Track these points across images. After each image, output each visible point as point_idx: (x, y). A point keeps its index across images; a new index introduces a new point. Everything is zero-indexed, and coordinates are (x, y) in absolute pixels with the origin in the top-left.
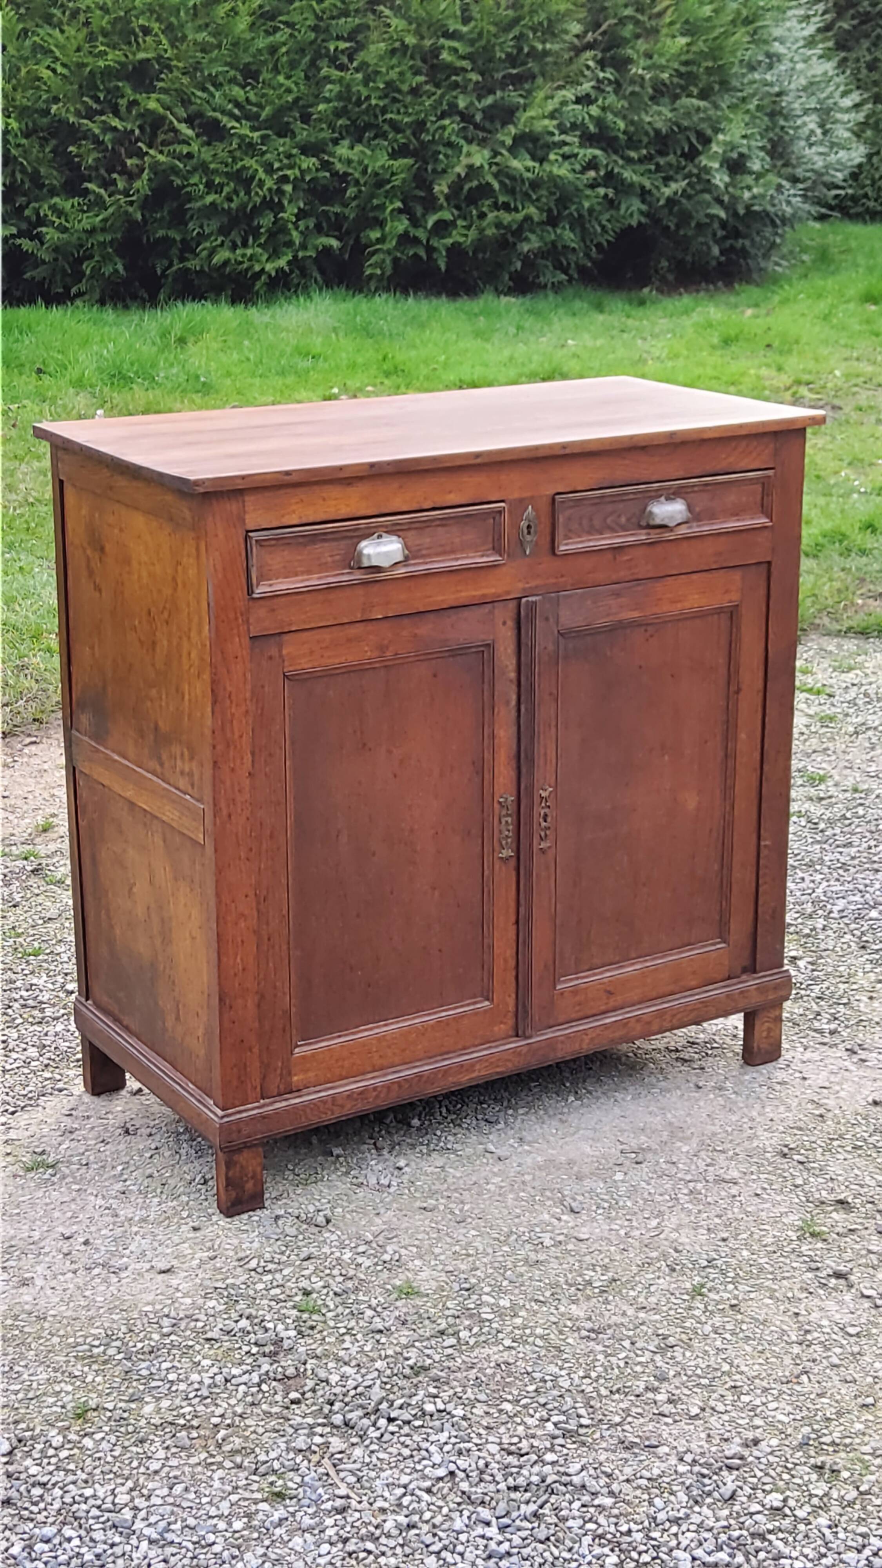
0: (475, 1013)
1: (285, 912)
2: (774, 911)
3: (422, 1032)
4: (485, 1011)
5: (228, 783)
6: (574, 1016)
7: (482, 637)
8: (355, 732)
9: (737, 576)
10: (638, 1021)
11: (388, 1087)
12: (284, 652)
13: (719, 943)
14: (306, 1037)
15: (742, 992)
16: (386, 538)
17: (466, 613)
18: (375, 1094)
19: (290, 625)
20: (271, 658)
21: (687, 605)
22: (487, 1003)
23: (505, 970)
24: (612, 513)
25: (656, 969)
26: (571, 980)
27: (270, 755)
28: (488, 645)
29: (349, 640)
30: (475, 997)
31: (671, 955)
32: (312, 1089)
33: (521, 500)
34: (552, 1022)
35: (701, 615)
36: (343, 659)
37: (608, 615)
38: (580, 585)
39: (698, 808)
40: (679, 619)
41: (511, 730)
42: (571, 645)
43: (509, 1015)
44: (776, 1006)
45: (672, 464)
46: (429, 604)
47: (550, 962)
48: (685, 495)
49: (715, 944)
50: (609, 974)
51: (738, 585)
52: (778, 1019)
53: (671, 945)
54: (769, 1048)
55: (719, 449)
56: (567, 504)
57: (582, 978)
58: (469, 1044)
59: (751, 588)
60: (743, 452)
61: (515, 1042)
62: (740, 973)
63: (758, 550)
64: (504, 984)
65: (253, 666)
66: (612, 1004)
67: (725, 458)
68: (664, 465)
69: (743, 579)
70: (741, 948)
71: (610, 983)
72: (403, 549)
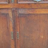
28: (8, 14)
37: (27, 12)
38: (22, 8)
39: (43, 38)
40: (40, 14)
41: (12, 25)
42: (22, 15)
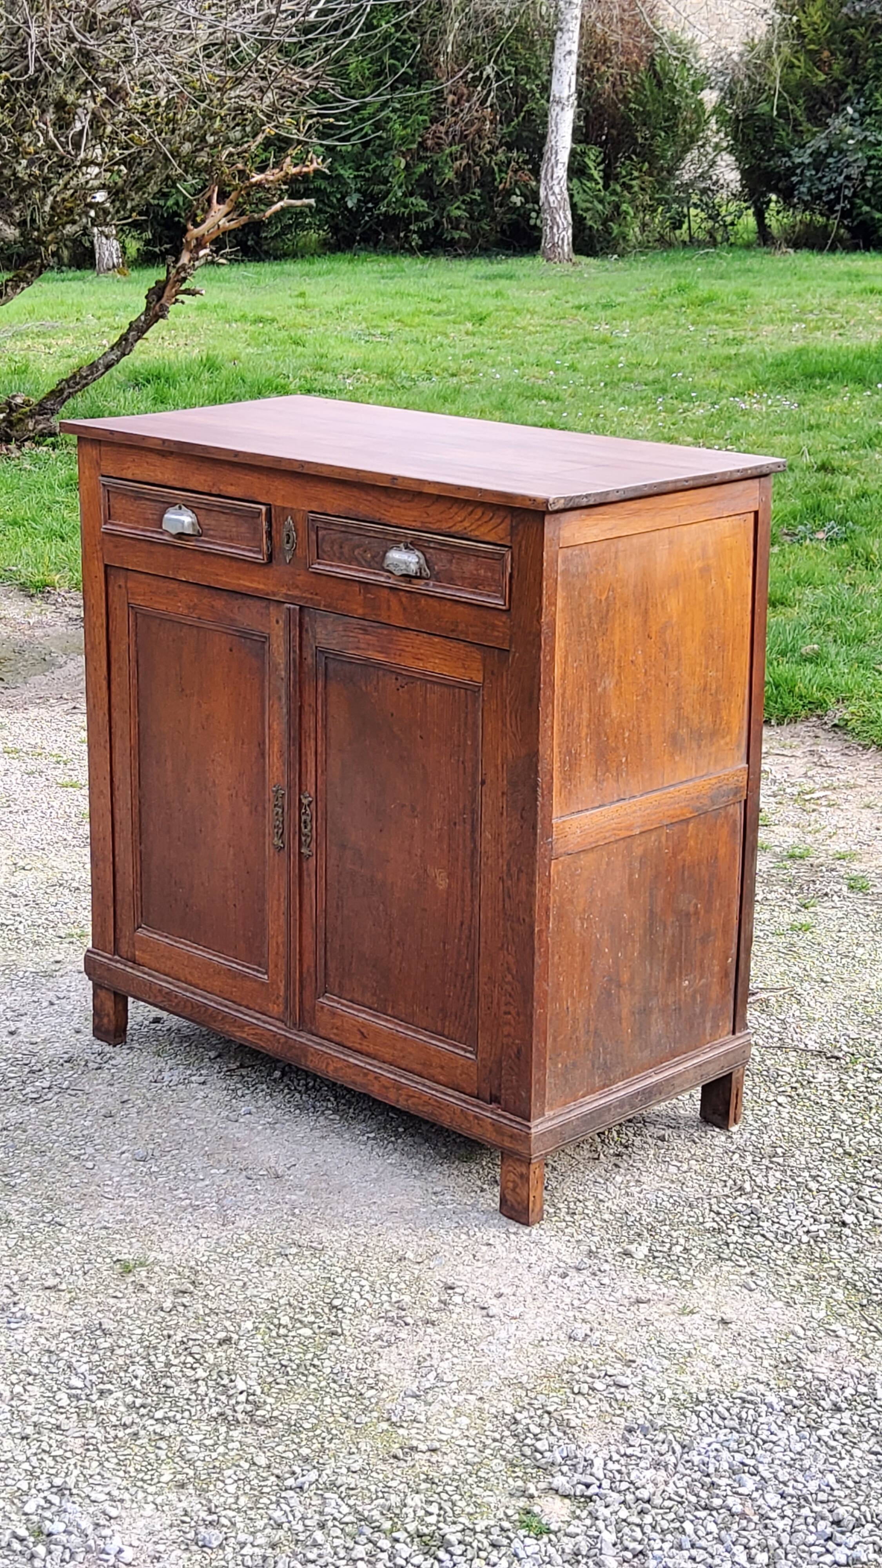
0: (255, 980)
1: (130, 806)
2: (519, 1051)
3: (219, 971)
4: (263, 984)
5: (93, 679)
6: (332, 1036)
7: (260, 628)
8: (177, 675)
9: (478, 655)
10: (376, 1078)
11: (187, 1000)
12: (128, 585)
13: (470, 1052)
14: (149, 924)
15: (476, 1117)
16: (184, 510)
17: (249, 601)
18: (176, 1001)
19: (128, 563)
20: (120, 587)
21: (429, 666)
22: (266, 977)
23: (277, 954)
24: (358, 546)
25: (405, 1039)
26: (334, 1001)
27: (120, 669)
29: (168, 592)
30: (259, 965)
31: (423, 1035)
32: (146, 969)
33: (284, 508)
34: (313, 1029)
35: (444, 683)
36: (164, 607)
37: (358, 648)
38: (332, 609)
39: (449, 891)
40: (428, 680)
41: (282, 726)
42: (332, 666)
43: (281, 999)
44: (522, 1161)
45: (411, 513)
46: (217, 581)
47: (312, 970)
48: (423, 549)
49: (466, 1051)
50: (364, 1016)
51: (478, 665)
52: (525, 1178)
53: (424, 1025)
54: (516, 1205)
55: (454, 510)
56: (318, 524)
57: (343, 1005)
58: (251, 1006)
59: (493, 673)
60: (478, 520)
61: (279, 1028)
62: (488, 1097)
63: (496, 634)
64: (276, 966)
65: (110, 589)
66: (365, 1048)
67: (461, 521)
68: (403, 511)
69: (484, 659)
70: (491, 1071)
71: (364, 1025)
72: (193, 524)
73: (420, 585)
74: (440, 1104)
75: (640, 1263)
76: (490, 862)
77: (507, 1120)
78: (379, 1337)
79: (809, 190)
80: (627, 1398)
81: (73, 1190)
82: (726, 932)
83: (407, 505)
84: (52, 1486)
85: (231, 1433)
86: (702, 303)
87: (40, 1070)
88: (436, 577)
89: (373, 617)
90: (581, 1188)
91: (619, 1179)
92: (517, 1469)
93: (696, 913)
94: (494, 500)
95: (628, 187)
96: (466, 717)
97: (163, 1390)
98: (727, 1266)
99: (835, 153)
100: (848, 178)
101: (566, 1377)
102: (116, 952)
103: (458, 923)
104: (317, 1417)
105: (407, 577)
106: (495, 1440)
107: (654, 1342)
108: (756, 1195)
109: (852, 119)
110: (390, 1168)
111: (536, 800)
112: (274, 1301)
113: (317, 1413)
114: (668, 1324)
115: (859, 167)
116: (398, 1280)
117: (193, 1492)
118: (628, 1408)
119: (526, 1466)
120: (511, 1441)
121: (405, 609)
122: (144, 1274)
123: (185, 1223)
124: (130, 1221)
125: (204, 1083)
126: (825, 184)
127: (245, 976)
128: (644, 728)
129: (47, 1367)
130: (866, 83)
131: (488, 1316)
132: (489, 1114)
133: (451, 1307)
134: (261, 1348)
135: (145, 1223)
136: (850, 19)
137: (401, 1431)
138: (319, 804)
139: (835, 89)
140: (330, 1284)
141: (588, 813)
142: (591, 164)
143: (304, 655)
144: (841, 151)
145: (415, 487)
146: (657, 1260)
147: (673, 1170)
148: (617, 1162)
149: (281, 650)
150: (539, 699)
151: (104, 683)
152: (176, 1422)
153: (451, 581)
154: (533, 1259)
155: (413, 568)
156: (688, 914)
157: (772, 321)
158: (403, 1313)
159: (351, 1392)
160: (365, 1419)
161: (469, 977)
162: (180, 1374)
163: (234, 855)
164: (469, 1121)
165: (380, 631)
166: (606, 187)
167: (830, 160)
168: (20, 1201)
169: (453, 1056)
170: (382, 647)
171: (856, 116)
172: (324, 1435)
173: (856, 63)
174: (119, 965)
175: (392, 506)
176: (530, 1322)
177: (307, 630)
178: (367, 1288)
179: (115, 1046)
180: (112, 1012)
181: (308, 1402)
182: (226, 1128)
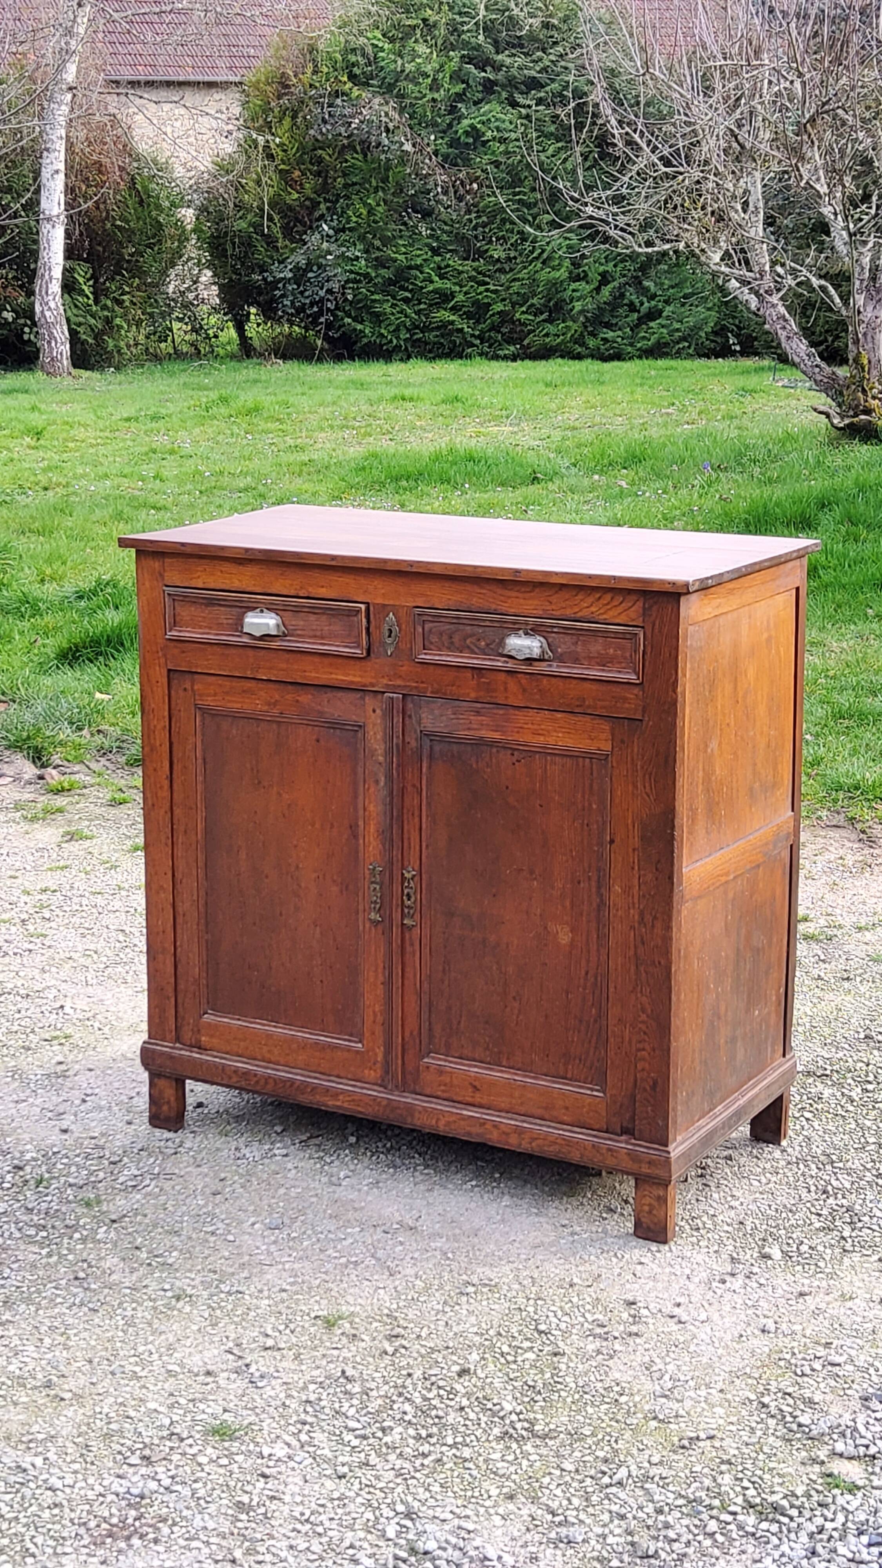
0: (348, 1050)
1: (195, 898)
2: (655, 1083)
3: (304, 1046)
4: (357, 1052)
5: (152, 779)
6: (439, 1093)
7: (354, 717)
8: (252, 769)
9: (606, 726)
10: (495, 1126)
11: (268, 1078)
12: (196, 687)
13: (597, 1091)
14: (217, 1009)
15: (609, 1150)
16: (267, 613)
17: (340, 694)
18: (255, 1079)
19: (196, 667)
20: (185, 689)
21: (551, 740)
22: (360, 1045)
23: (374, 1022)
24: (471, 636)
25: (525, 1086)
26: (440, 1059)
27: (185, 767)
28: (360, 726)
29: (244, 691)
30: (351, 1035)
31: (543, 1080)
32: (215, 1053)
33: (384, 606)
34: (418, 1089)
35: (566, 754)
36: (239, 706)
37: (469, 729)
38: (440, 694)
39: (572, 945)
40: (546, 752)
41: (380, 808)
42: (437, 748)
43: (378, 1065)
44: (659, 1184)
45: (530, 602)
46: (305, 677)
47: (415, 1033)
48: (545, 634)
49: (592, 1090)
50: (476, 1070)
51: (607, 735)
52: (663, 1200)
53: (545, 1070)
54: (652, 1226)
55: (580, 597)
56: (425, 618)
57: (451, 1062)
58: (342, 1075)
59: (622, 742)
60: (608, 604)
61: (379, 1092)
62: (619, 1132)
63: (627, 705)
64: (373, 1033)
65: (173, 693)
66: (478, 1100)
67: (587, 606)
68: (522, 601)
69: (612, 730)
70: (621, 1106)
71: (476, 1079)
72: (278, 625)
73: (543, 667)
74: (568, 1142)
75: (782, 1263)
76: (620, 913)
77: (642, 1148)
78: (599, 1352)
79: (292, 302)
80: (846, 1374)
81: (230, 1262)
82: (780, 965)
83: (527, 595)
84: (397, 1514)
85: (524, 1448)
86: (249, 413)
87: (120, 1161)
88: (560, 659)
89: (488, 699)
90: (689, 1207)
91: (715, 1196)
92: (793, 1443)
93: (763, 948)
94: (630, 586)
95: (120, 303)
96: (591, 786)
97: (437, 1420)
98: (856, 1257)
99: (315, 268)
100: (330, 291)
101: (782, 1363)
102: (178, 1039)
103: (583, 973)
104: (590, 1425)
105: (529, 661)
106: (758, 1423)
107: (836, 1326)
108: (840, 1196)
109: (328, 236)
110: (508, 1210)
111: (673, 852)
112: (482, 1334)
113: (588, 1421)
114: (837, 1309)
115: (339, 281)
116: (581, 1303)
117: (524, 1500)
118: (853, 1382)
119: (799, 1440)
120: (772, 1422)
121: (524, 690)
122: (347, 1325)
123: (353, 1277)
124: (303, 1282)
125: (286, 1155)
126: (307, 297)
127: (336, 1047)
128: (734, 784)
129: (316, 1416)
130: (337, 201)
131: (680, 1322)
132: (623, 1145)
133: (644, 1319)
134: (500, 1375)
135: (318, 1282)
136: (317, 140)
137: (671, 1426)
138: (424, 876)
139: (308, 208)
140: (524, 1313)
141: (703, 862)
142: (81, 280)
143: (407, 739)
144: (320, 266)
145: (541, 579)
146: (794, 1259)
147: (756, 1183)
148: (704, 1181)
149: (378, 737)
150: (675, 761)
151: (166, 783)
152: (467, 1445)
153: (576, 660)
154: (688, 1271)
155: (536, 652)
156: (758, 950)
157: (322, 429)
158: (606, 1329)
159: (606, 1400)
160: (635, 1421)
161: (596, 1021)
162: (443, 1406)
163: (321, 933)
164: (602, 1154)
165: (495, 711)
166: (96, 301)
167: (310, 275)
168: (186, 1277)
169: (578, 1096)
170: (497, 726)
171: (331, 232)
172: (608, 1438)
173: (325, 182)
174: (183, 1052)
175: (509, 597)
176: (720, 1323)
177: (410, 717)
178: (559, 1313)
179: (176, 1132)
180: (172, 1099)
181: (573, 1413)
182: (334, 1192)
